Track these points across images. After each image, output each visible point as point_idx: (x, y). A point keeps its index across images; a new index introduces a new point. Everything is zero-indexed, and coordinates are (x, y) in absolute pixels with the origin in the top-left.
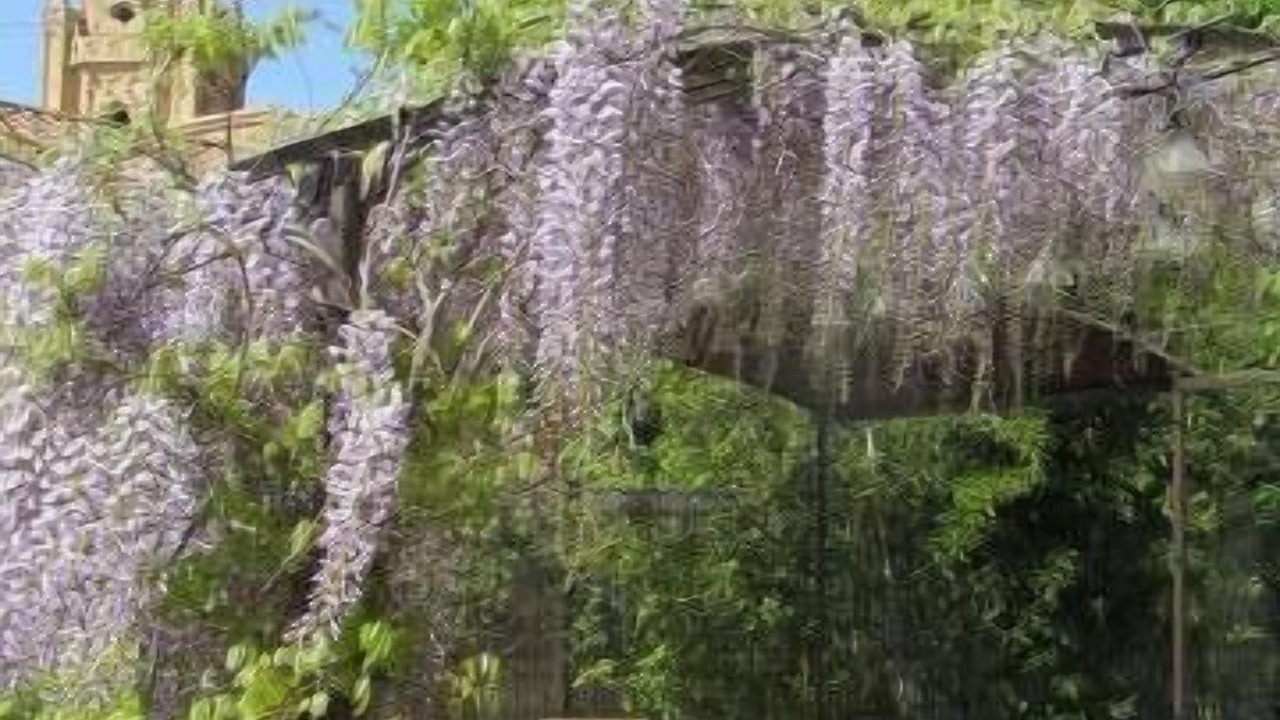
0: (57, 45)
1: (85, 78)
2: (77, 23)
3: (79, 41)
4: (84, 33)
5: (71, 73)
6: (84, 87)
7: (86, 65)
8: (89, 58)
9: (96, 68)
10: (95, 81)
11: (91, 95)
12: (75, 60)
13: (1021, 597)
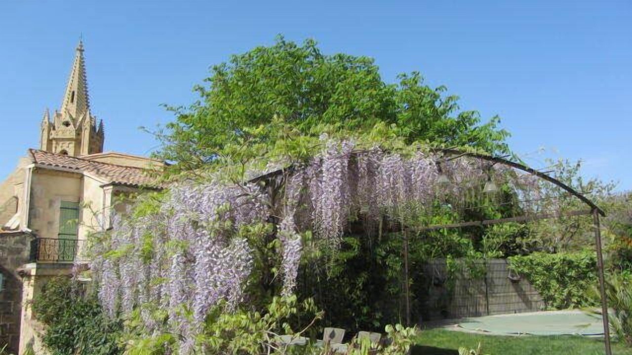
0: (46, 133)
1: (54, 142)
2: (52, 127)
3: (52, 132)
4: (54, 129)
5: (50, 141)
6: (54, 145)
7: (54, 139)
8: (56, 137)
9: (57, 140)
10: (57, 144)
11: (56, 148)
12: (51, 137)
13: (353, 286)
